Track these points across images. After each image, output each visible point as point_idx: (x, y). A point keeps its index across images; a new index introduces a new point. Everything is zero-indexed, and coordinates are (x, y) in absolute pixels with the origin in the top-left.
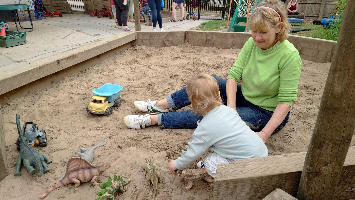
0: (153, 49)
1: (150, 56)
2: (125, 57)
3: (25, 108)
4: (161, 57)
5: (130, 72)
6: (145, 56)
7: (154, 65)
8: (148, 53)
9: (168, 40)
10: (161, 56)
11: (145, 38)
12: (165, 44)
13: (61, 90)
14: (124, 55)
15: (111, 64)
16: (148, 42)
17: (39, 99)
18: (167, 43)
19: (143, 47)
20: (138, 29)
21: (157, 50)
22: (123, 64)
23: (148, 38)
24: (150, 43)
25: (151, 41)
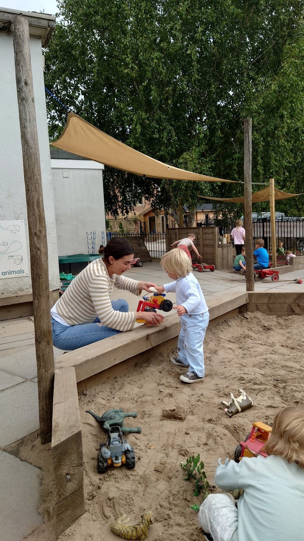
0: (273, 318)
1: (269, 329)
2: (231, 329)
3: (103, 402)
4: (289, 333)
5: (241, 355)
6: (261, 329)
7: (278, 346)
8: (266, 325)
9: (299, 306)
10: (288, 330)
11: (261, 302)
12: (294, 311)
13: (147, 379)
14: (229, 326)
15: (211, 341)
16: (265, 307)
17: (120, 389)
18: (297, 310)
19: (259, 314)
20: (250, 288)
21: (281, 321)
22: (230, 341)
23: (266, 301)
24: (269, 309)
25: (271, 306)
